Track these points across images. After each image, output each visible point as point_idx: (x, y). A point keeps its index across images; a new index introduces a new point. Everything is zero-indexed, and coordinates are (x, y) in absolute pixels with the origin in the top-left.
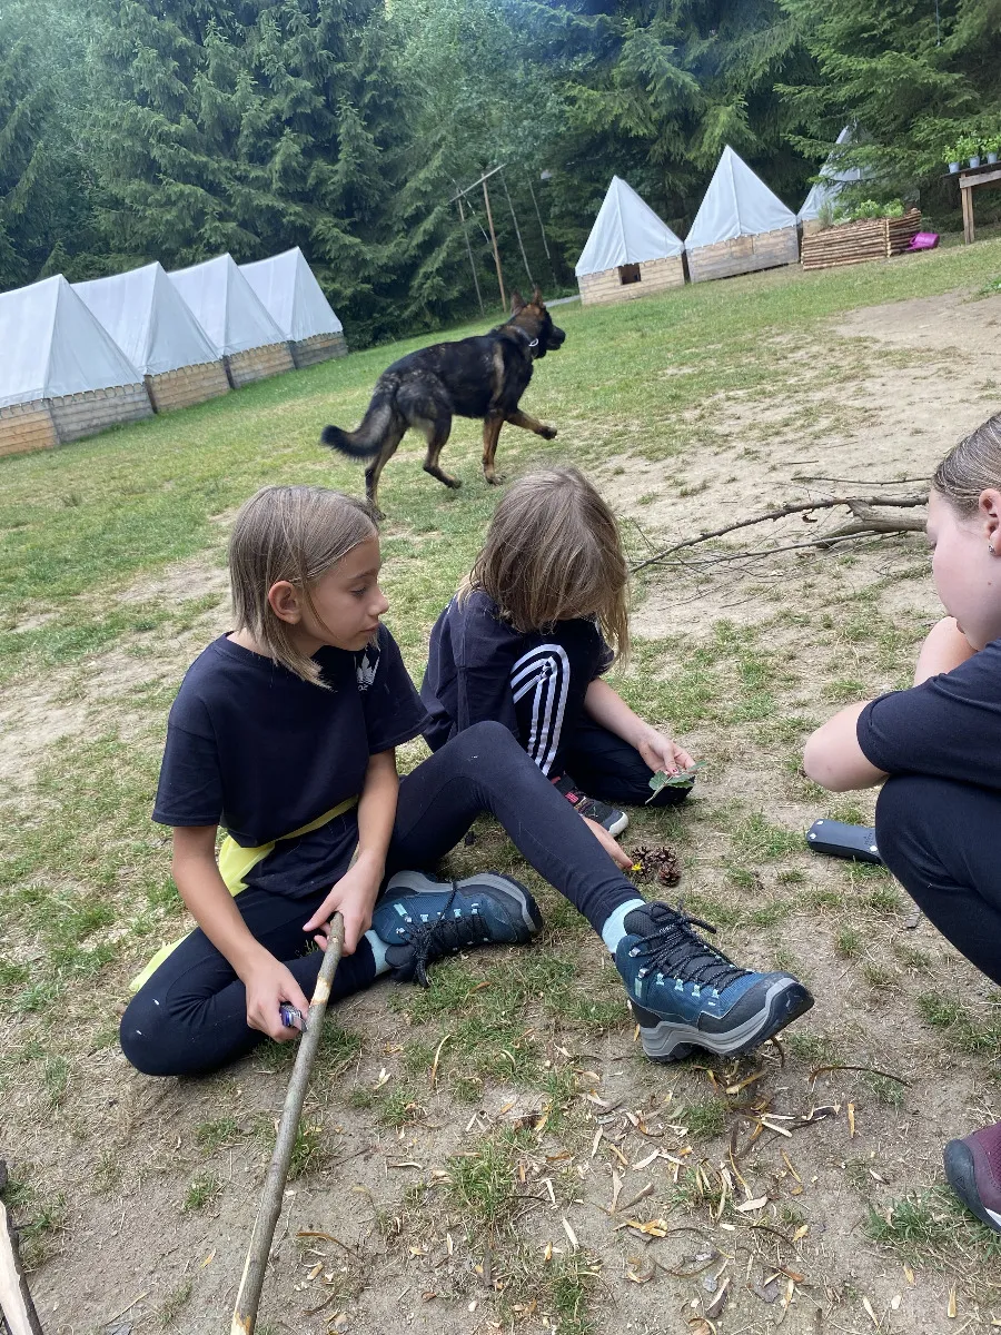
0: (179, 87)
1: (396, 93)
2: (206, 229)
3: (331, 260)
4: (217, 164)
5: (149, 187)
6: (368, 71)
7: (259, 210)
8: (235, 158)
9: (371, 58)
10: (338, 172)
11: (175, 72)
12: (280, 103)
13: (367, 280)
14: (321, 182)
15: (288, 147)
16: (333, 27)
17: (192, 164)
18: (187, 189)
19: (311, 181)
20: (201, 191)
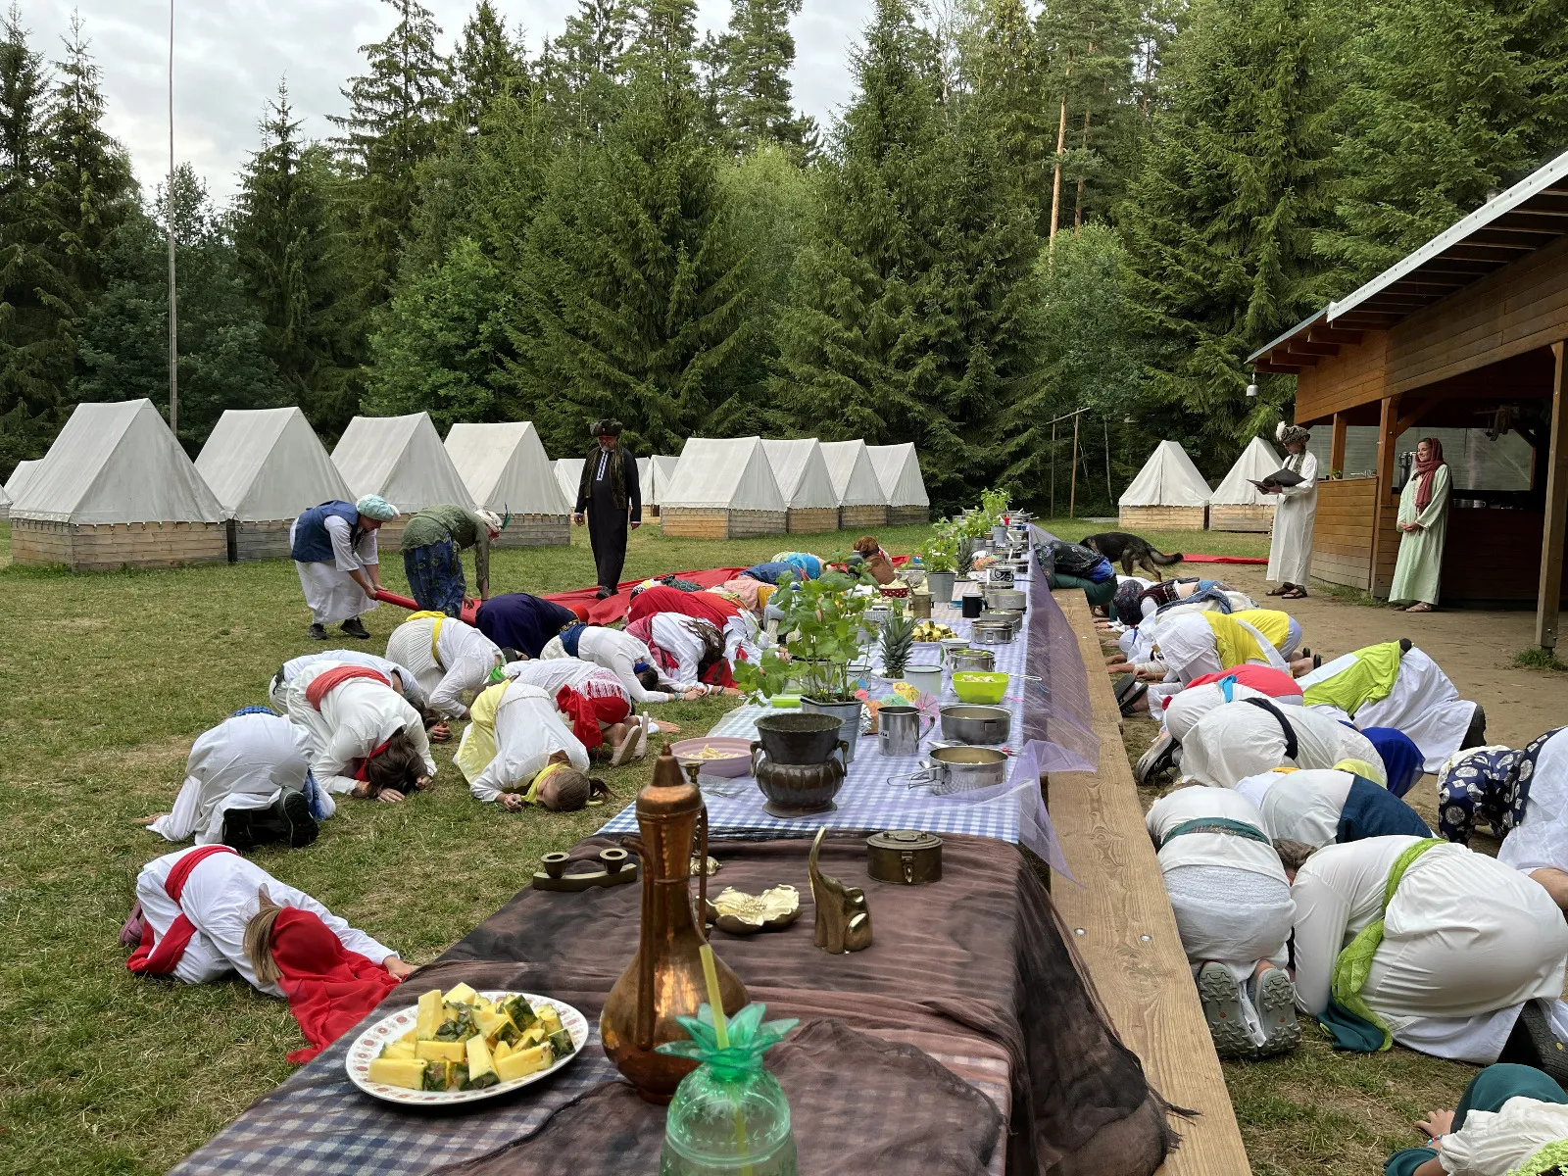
0: (859, 307)
1: (1023, 338)
2: (848, 410)
3: (936, 451)
4: (872, 365)
5: (816, 371)
6: (1003, 320)
7: (893, 404)
8: (885, 362)
9: (1010, 311)
10: (961, 387)
11: (859, 296)
12: (930, 330)
13: (960, 471)
14: (946, 391)
15: (926, 363)
16: (986, 286)
17: (852, 362)
18: (843, 379)
19: (938, 390)
20: (853, 382)
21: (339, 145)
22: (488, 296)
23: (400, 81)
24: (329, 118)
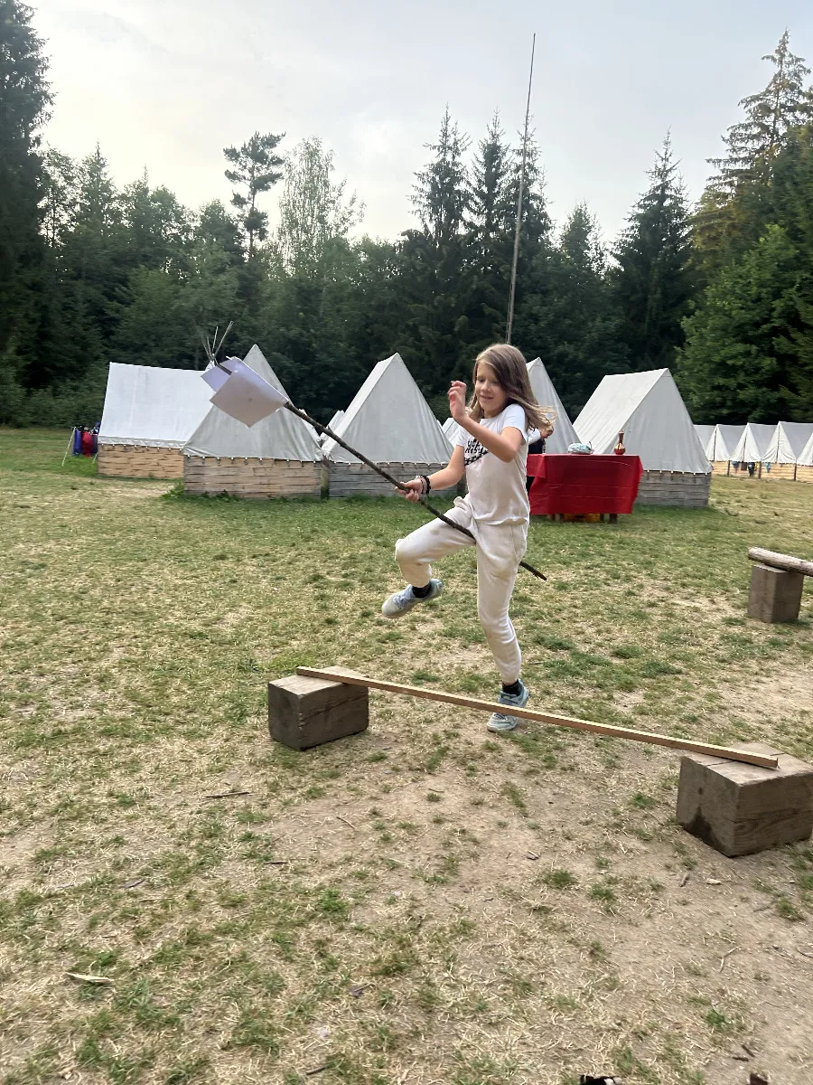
21: (716, 181)
22: (786, 275)
23: (769, 121)
24: (708, 161)
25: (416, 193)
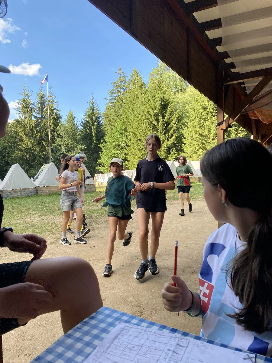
21: (108, 105)
24: (105, 99)
25: (17, 108)
